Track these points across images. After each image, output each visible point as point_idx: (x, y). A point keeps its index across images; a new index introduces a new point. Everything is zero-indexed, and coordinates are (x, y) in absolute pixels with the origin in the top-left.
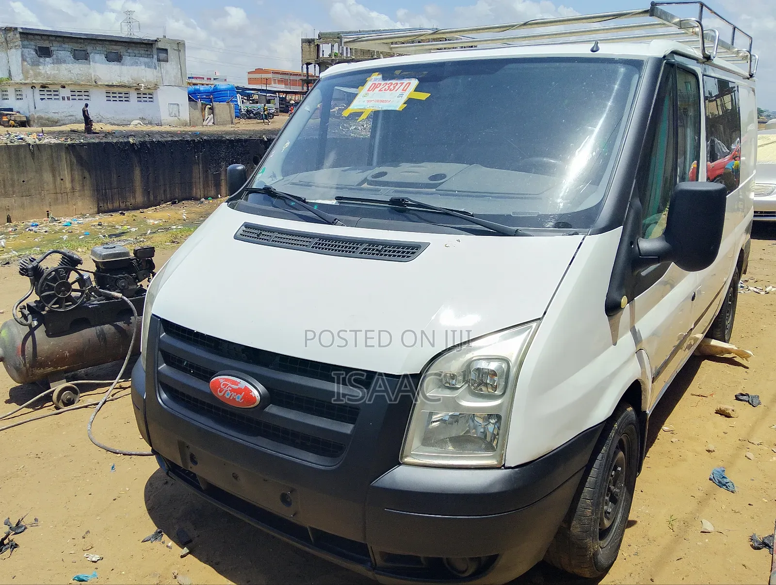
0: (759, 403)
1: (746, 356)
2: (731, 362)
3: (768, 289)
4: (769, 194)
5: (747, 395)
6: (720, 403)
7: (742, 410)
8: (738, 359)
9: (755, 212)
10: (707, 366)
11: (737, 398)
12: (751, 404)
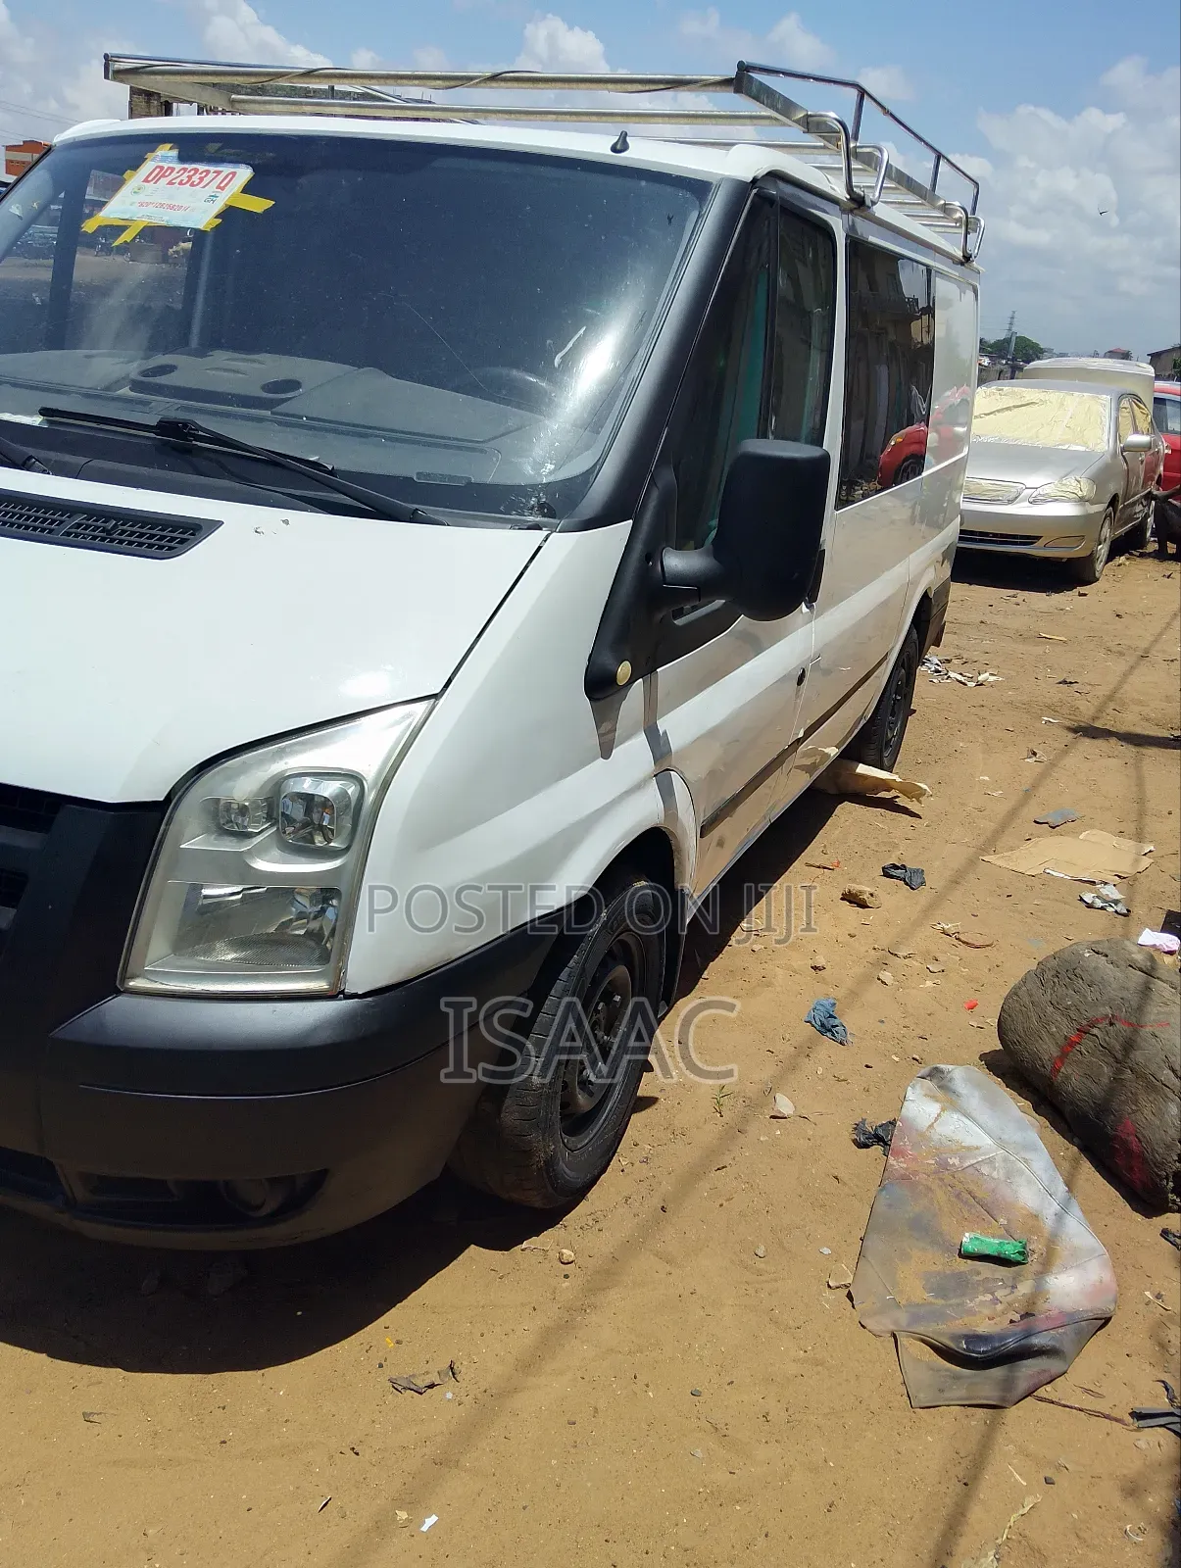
0: (923, 883)
1: (916, 794)
2: (891, 805)
3: (980, 678)
4: (1011, 502)
5: (904, 867)
6: (854, 880)
7: (890, 896)
8: (902, 801)
9: (962, 532)
10: (847, 813)
11: (886, 874)
12: (907, 884)
